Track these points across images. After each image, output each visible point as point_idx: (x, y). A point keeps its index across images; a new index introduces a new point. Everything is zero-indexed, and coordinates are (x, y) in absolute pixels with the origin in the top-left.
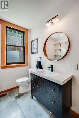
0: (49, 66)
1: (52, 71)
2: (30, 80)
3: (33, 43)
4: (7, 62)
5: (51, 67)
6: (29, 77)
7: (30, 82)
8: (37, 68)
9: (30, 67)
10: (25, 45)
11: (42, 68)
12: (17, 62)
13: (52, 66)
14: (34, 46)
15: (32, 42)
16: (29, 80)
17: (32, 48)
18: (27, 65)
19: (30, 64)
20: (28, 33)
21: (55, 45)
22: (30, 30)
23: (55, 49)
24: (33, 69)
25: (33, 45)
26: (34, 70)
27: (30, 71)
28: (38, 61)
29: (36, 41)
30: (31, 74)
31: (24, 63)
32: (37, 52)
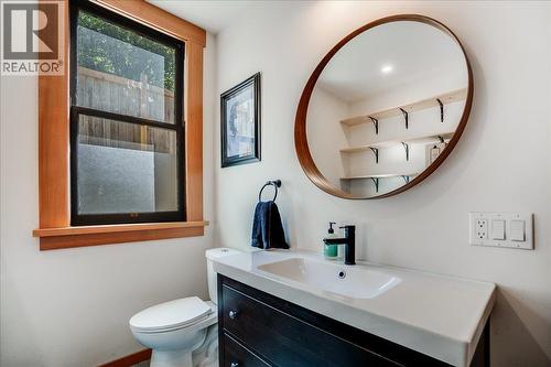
0: (331, 231)
1: (350, 259)
2: (216, 314)
3: (230, 103)
4: (80, 213)
5: (342, 234)
6: (206, 298)
7: (216, 328)
8: (254, 245)
9: (217, 242)
10: (186, 119)
11: (286, 246)
12: (140, 215)
13: (351, 230)
14: (236, 121)
15: (225, 98)
16: (209, 313)
17: (229, 133)
18: (199, 231)
19: (216, 222)
20: (207, 52)
21: (347, 124)
22: (215, 36)
23: (346, 147)
24: (232, 252)
25: (233, 117)
26: (238, 256)
27: (215, 263)
28: (260, 204)
29: (250, 90)
30: (222, 279)
31: (181, 215)
32: (257, 154)
